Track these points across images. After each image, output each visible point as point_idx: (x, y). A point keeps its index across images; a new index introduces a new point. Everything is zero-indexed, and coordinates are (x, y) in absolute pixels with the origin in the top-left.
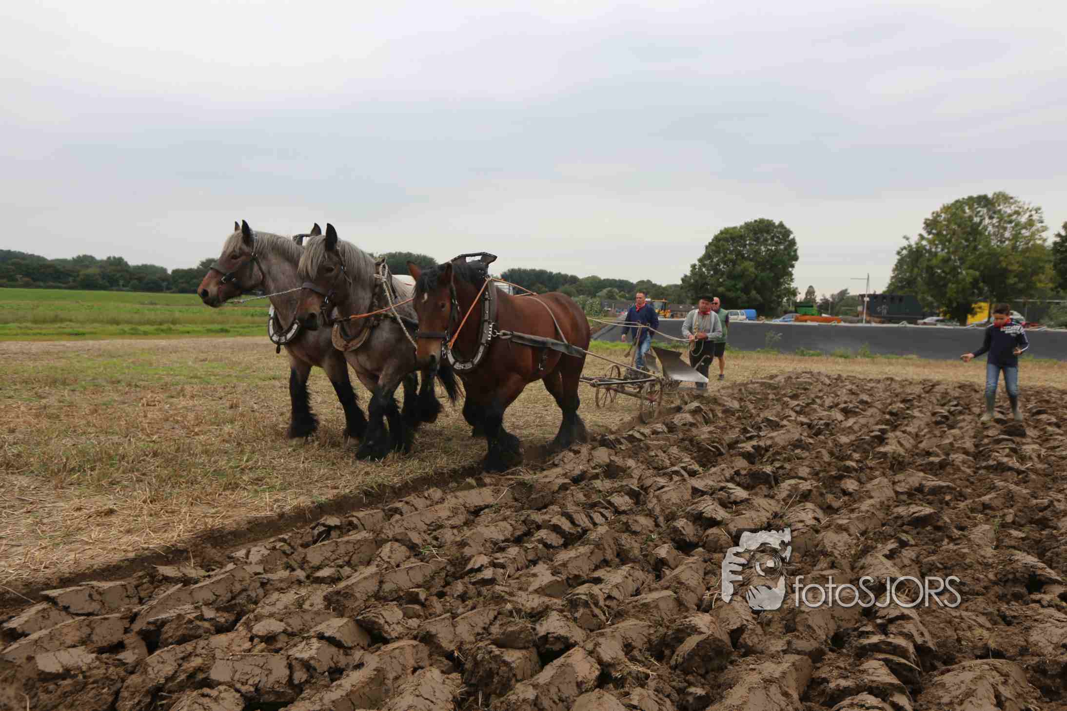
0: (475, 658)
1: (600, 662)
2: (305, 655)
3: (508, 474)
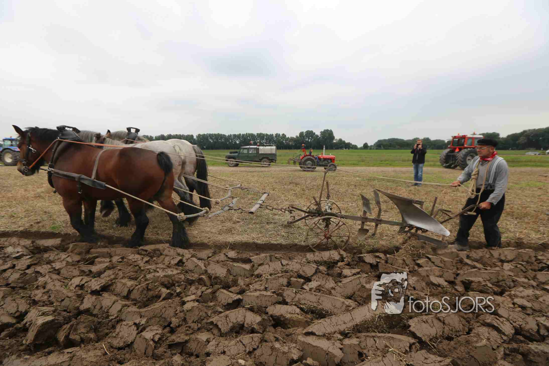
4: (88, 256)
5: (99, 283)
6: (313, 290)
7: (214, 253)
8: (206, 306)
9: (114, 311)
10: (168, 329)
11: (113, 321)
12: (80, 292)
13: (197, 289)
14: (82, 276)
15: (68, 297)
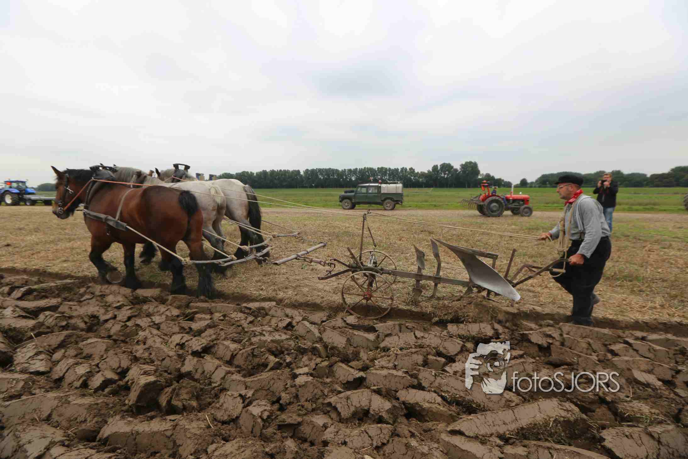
4: (188, 311)
5: (200, 343)
6: (458, 374)
7: (329, 317)
8: (321, 382)
9: (217, 378)
10: (276, 406)
11: (216, 389)
12: (181, 352)
13: (310, 360)
14: (182, 333)
15: (169, 356)
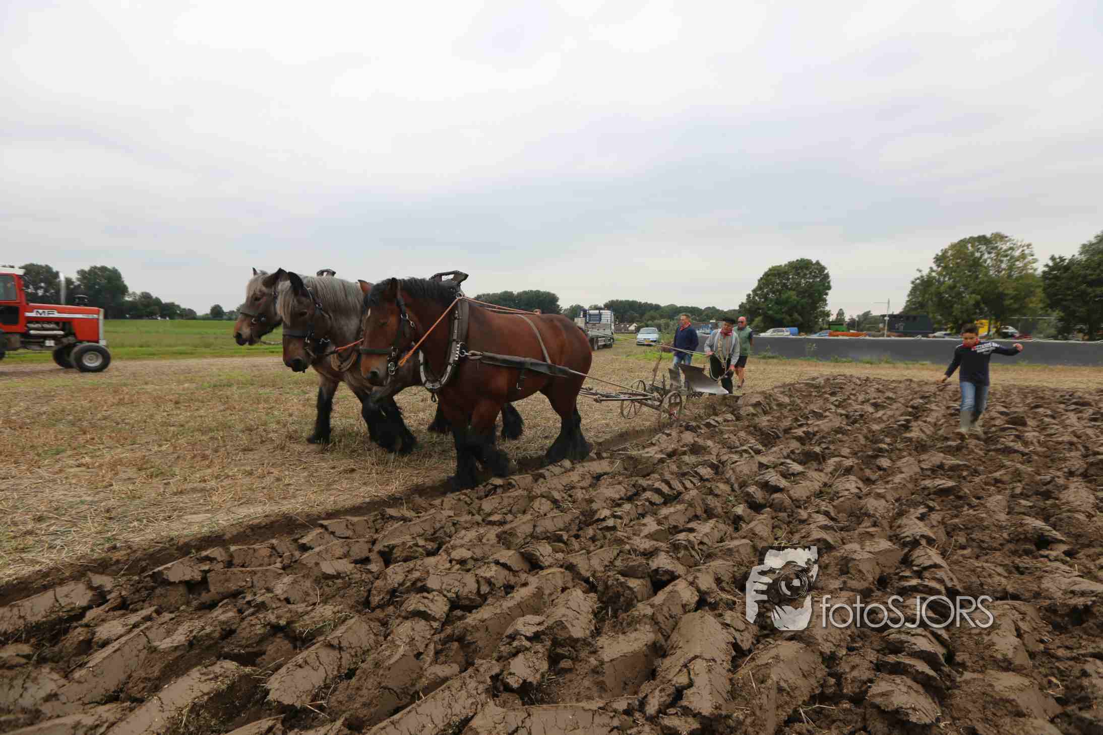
0: (606, 584)
1: (698, 590)
2: (488, 575)
3: (619, 450)
